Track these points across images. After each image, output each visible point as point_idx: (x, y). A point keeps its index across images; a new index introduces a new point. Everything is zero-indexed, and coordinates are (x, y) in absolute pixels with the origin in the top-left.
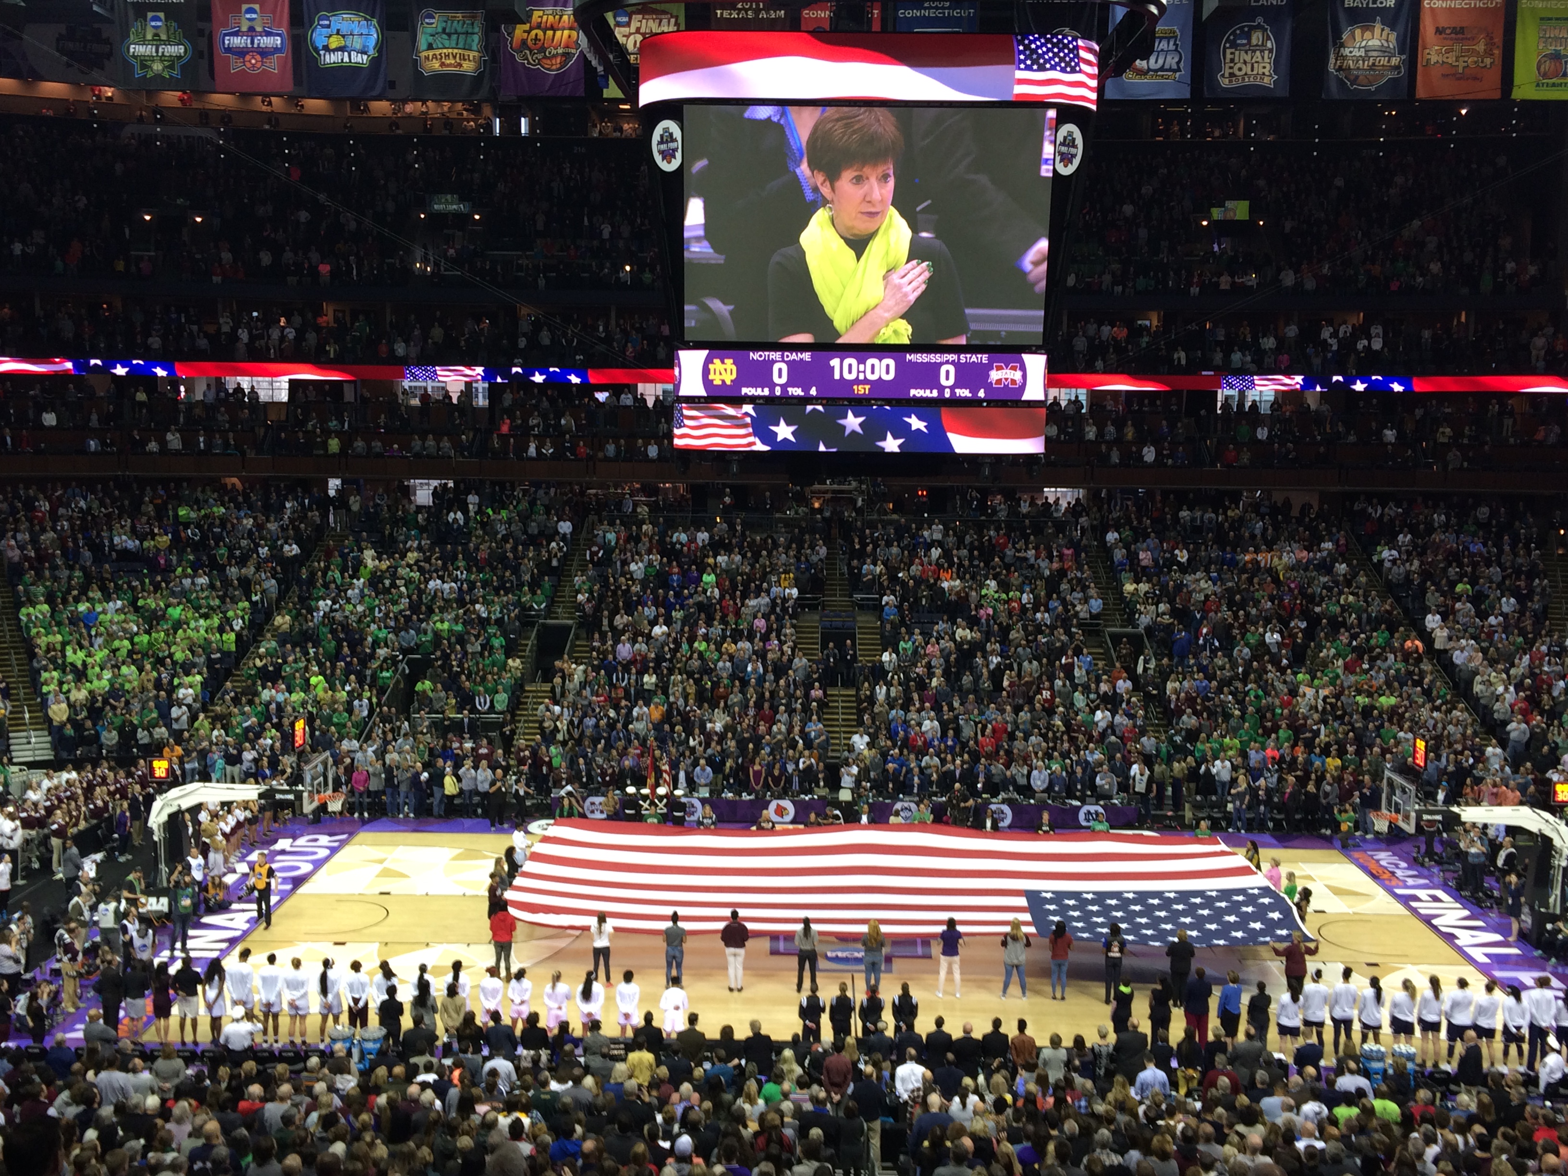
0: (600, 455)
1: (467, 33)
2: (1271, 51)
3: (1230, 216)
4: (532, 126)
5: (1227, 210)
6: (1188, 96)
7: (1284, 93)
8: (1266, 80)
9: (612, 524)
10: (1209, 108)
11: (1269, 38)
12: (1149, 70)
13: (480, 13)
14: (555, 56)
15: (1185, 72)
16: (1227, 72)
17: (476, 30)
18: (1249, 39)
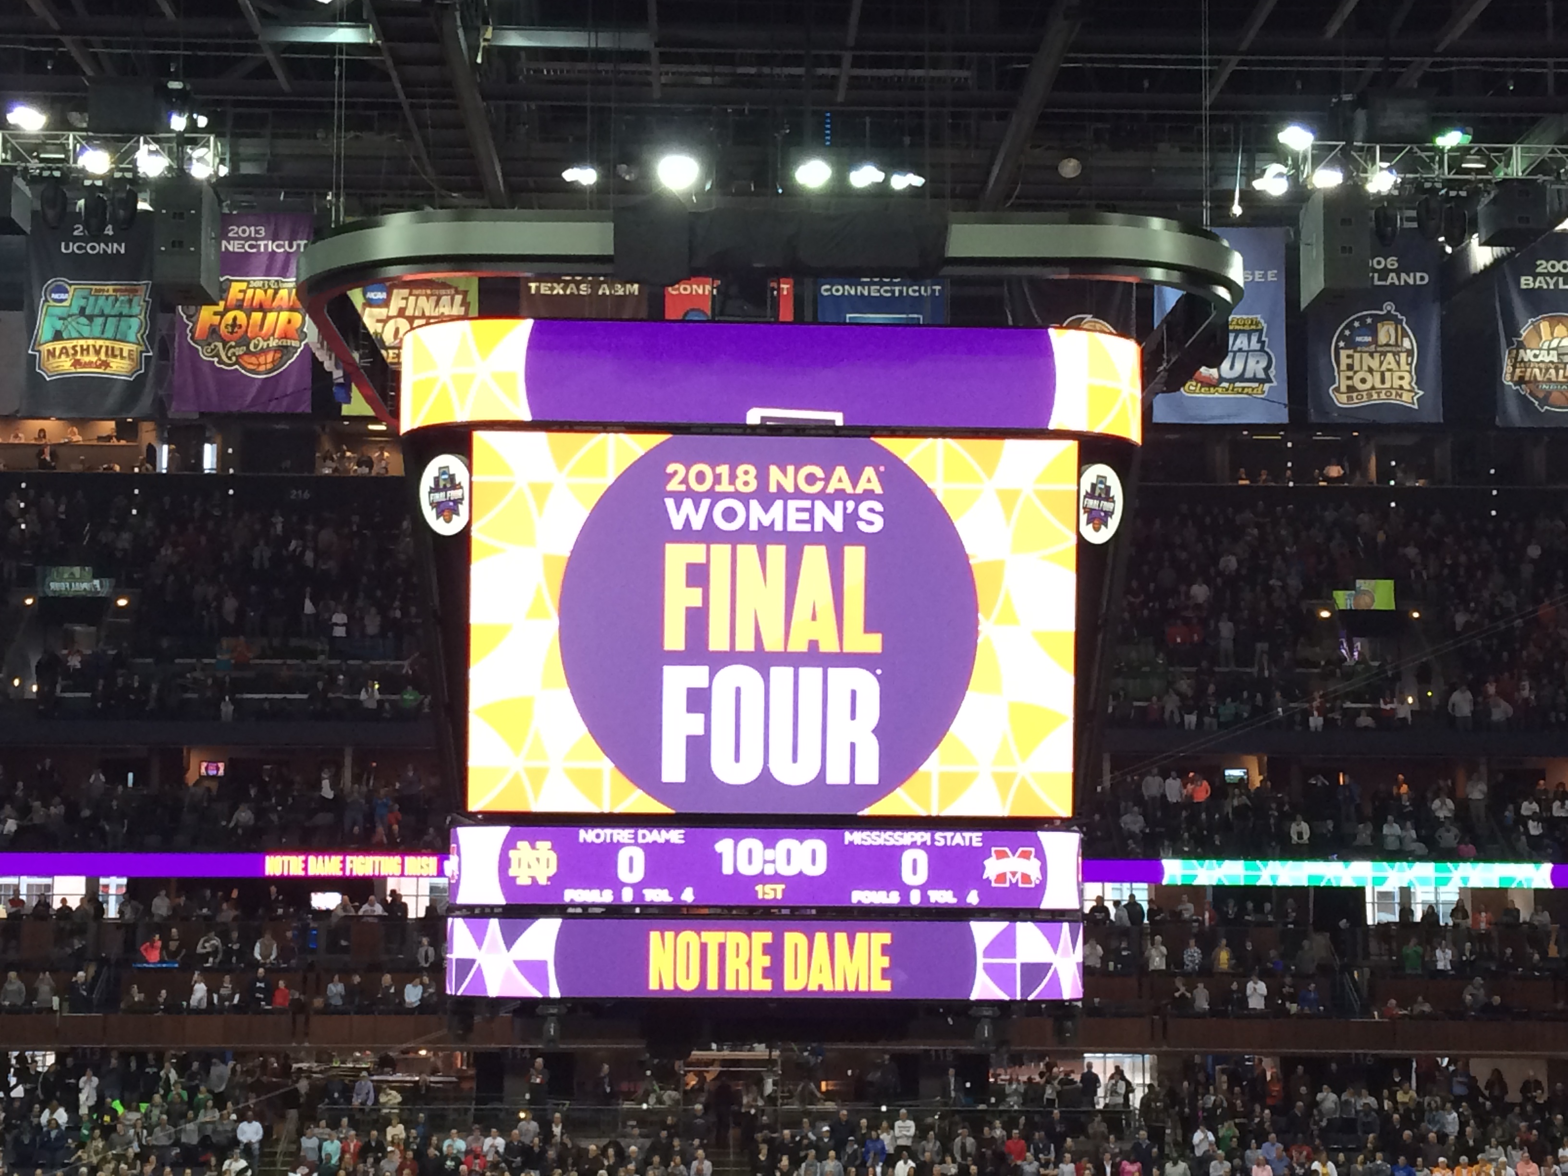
0: (318, 1002)
1: (120, 315)
2: (1410, 353)
3: (1364, 603)
4: (222, 457)
5: (1360, 593)
6: (1286, 420)
7: (1436, 417)
8: (1406, 397)
9: (334, 1125)
10: (1319, 436)
11: (1405, 334)
12: (1221, 379)
13: (144, 286)
14: (263, 351)
15: (1278, 384)
16: (1344, 385)
17: (136, 310)
18: (1374, 333)
